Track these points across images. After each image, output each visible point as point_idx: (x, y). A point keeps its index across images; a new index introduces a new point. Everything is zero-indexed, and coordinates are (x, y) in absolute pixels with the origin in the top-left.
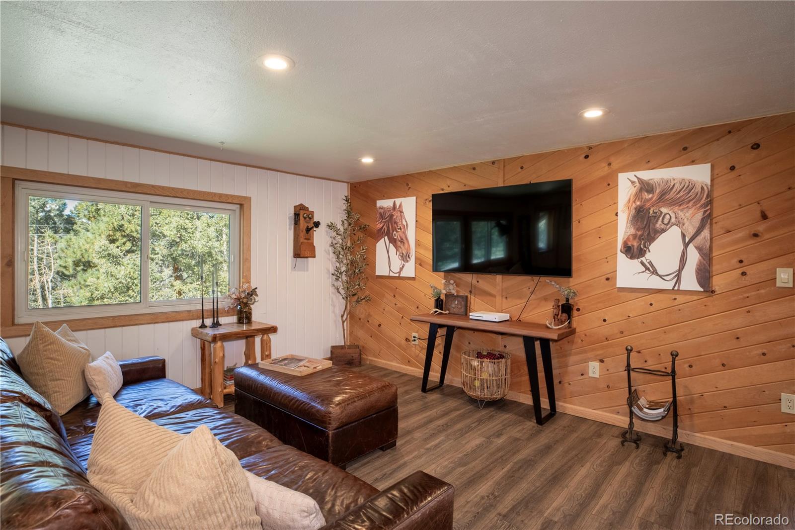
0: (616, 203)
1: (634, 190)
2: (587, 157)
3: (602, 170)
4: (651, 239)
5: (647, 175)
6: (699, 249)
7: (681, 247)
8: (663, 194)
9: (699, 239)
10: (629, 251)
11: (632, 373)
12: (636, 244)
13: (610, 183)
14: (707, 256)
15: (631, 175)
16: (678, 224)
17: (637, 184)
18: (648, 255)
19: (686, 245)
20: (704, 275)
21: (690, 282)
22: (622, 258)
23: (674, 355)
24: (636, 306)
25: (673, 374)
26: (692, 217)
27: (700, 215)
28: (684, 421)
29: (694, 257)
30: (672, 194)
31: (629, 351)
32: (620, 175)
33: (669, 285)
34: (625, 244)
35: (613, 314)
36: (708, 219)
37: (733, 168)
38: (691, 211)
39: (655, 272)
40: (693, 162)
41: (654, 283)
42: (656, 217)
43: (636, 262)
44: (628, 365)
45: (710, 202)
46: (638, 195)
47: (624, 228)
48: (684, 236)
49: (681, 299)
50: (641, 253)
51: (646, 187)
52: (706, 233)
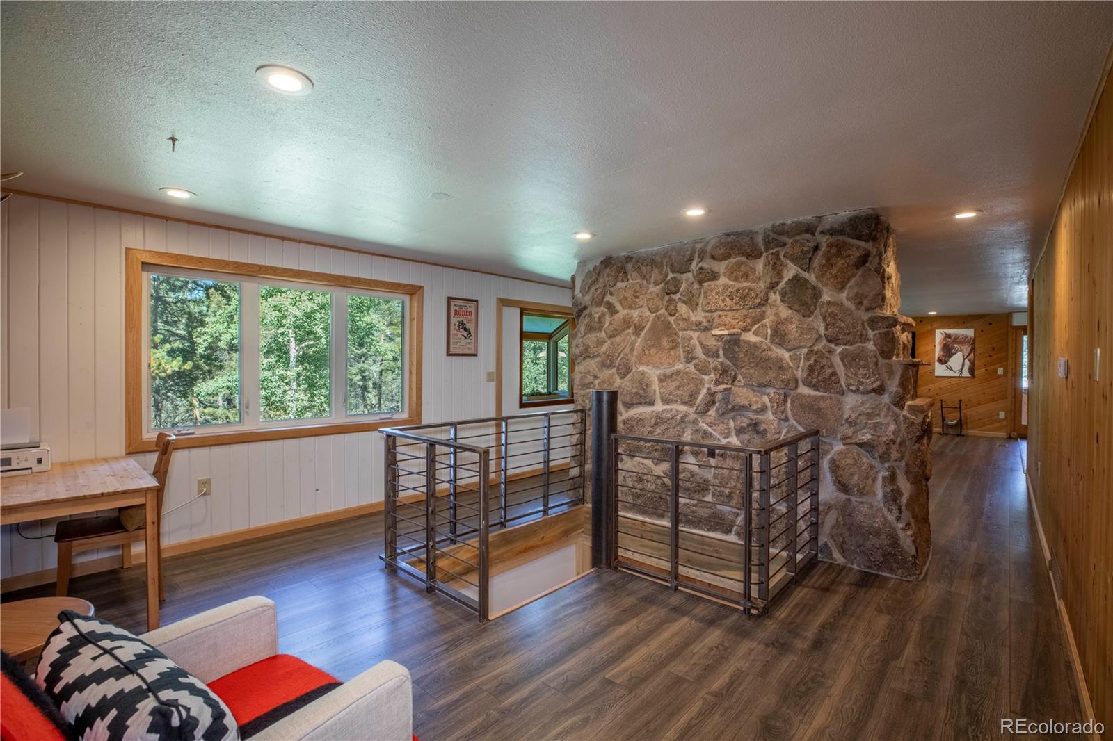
0: (935, 342)
1: (943, 337)
2: (921, 321)
3: (929, 328)
4: (950, 357)
5: (948, 331)
6: (970, 361)
7: (962, 360)
8: (955, 339)
9: (969, 357)
10: (940, 361)
11: (944, 409)
12: (943, 358)
13: (932, 334)
14: (972, 363)
15: (942, 331)
16: (962, 351)
17: (944, 335)
18: (949, 363)
19: (965, 359)
20: (972, 370)
21: (966, 373)
22: (937, 364)
23: (960, 401)
24: (943, 384)
25: (960, 408)
26: (967, 349)
27: (970, 348)
28: (964, 427)
29: (967, 363)
30: (959, 339)
31: (942, 401)
32: (937, 331)
33: (957, 375)
34: (939, 358)
35: (932, 387)
36: (973, 350)
37: (982, 331)
38: (966, 347)
39: (952, 370)
40: (967, 328)
41: (952, 374)
42: (952, 348)
43: (944, 365)
44: (942, 407)
45: (974, 343)
46: (944, 339)
47: (938, 352)
48: (963, 356)
49: (963, 380)
50: (946, 362)
51: (948, 336)
52: (972, 355)
